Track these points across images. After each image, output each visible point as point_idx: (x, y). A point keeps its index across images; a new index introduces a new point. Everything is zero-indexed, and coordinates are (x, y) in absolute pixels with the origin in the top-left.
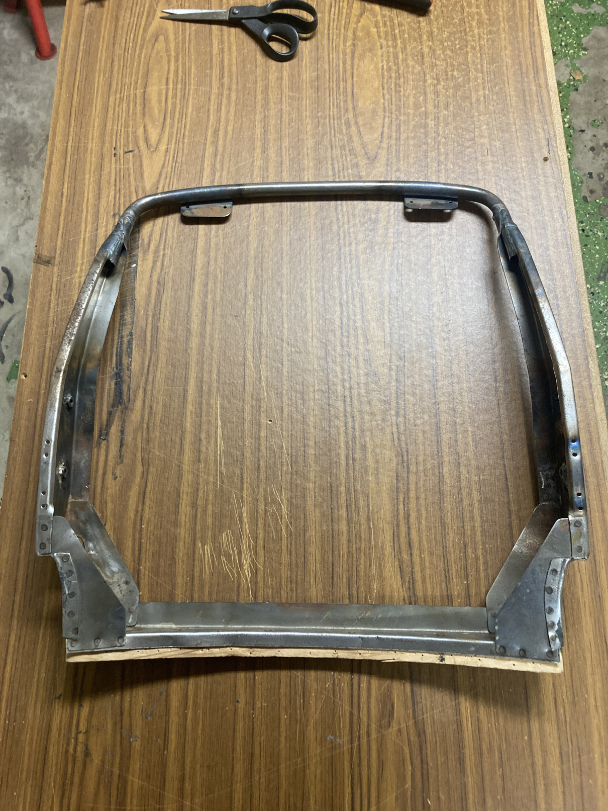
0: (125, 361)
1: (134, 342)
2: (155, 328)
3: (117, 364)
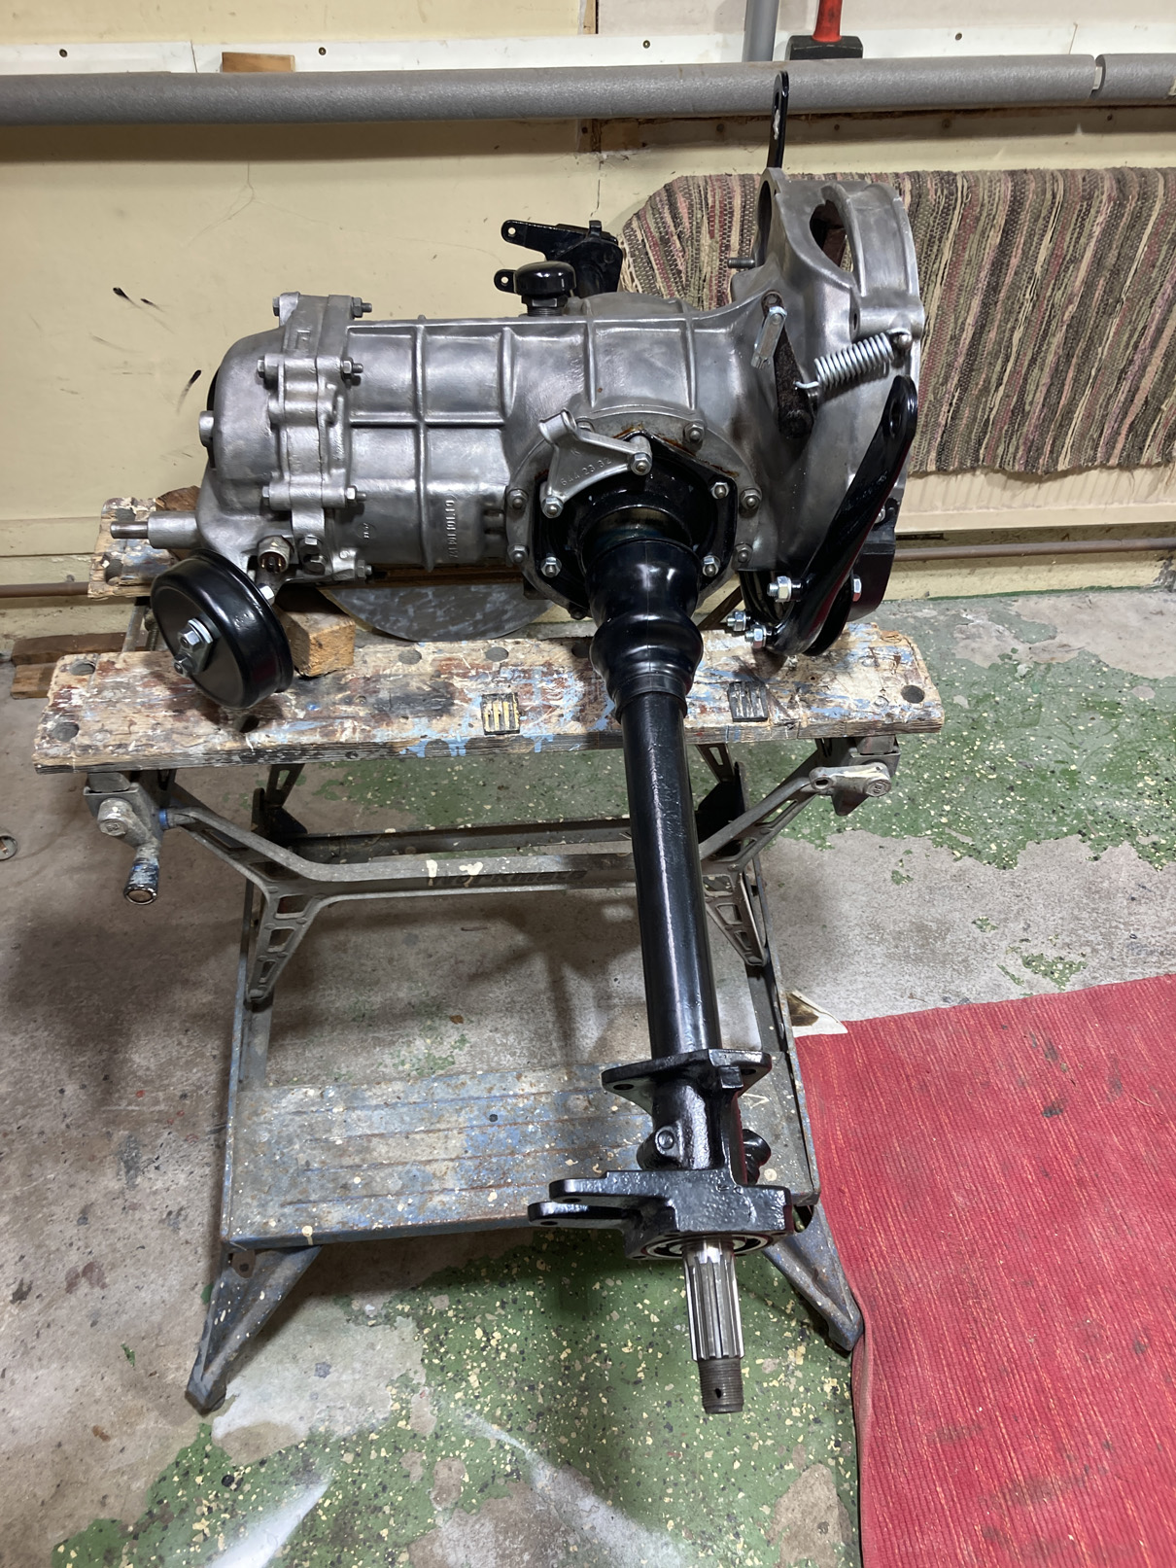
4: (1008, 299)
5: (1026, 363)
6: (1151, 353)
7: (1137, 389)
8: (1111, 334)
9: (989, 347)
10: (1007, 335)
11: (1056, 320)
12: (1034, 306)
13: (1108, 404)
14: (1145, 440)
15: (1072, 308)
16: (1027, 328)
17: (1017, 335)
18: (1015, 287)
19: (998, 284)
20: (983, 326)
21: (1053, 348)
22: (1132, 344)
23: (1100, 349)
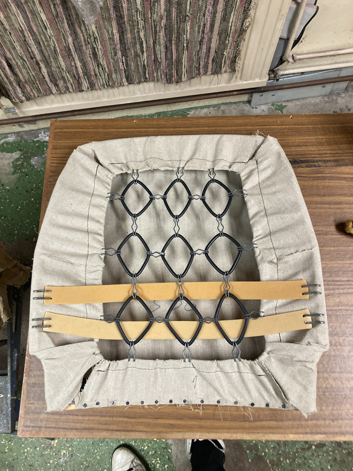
0: (304, 165)
1: (315, 168)
2: (324, 178)
3: (301, 160)
4: (129, 20)
5: (152, 43)
6: (211, 34)
7: (210, 48)
8: (188, 29)
9: (130, 40)
10: (136, 35)
11: (158, 26)
12: (145, 22)
13: (198, 54)
14: (221, 65)
15: (164, 22)
16: (145, 31)
17: (142, 34)
18: (131, 16)
19: (121, 15)
20: (123, 32)
21: (162, 37)
22: (201, 31)
23: (185, 36)
